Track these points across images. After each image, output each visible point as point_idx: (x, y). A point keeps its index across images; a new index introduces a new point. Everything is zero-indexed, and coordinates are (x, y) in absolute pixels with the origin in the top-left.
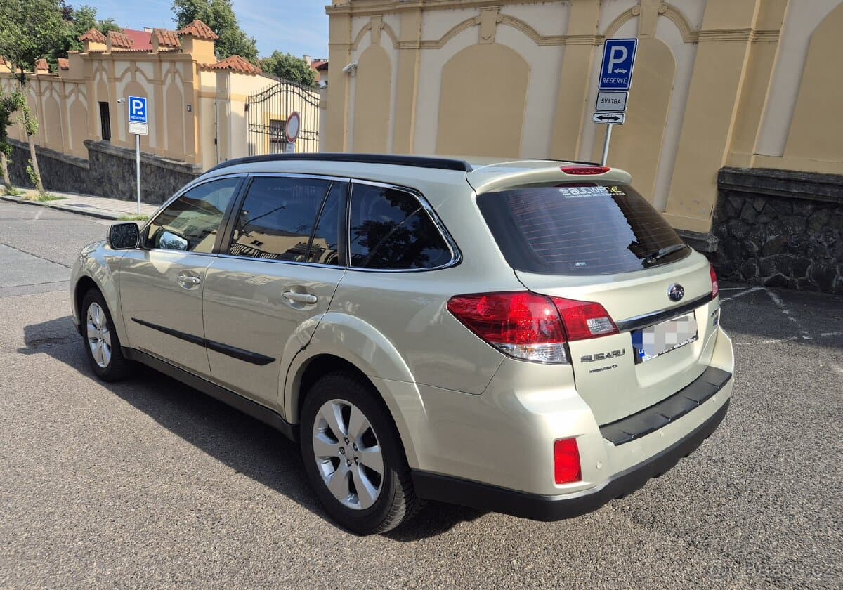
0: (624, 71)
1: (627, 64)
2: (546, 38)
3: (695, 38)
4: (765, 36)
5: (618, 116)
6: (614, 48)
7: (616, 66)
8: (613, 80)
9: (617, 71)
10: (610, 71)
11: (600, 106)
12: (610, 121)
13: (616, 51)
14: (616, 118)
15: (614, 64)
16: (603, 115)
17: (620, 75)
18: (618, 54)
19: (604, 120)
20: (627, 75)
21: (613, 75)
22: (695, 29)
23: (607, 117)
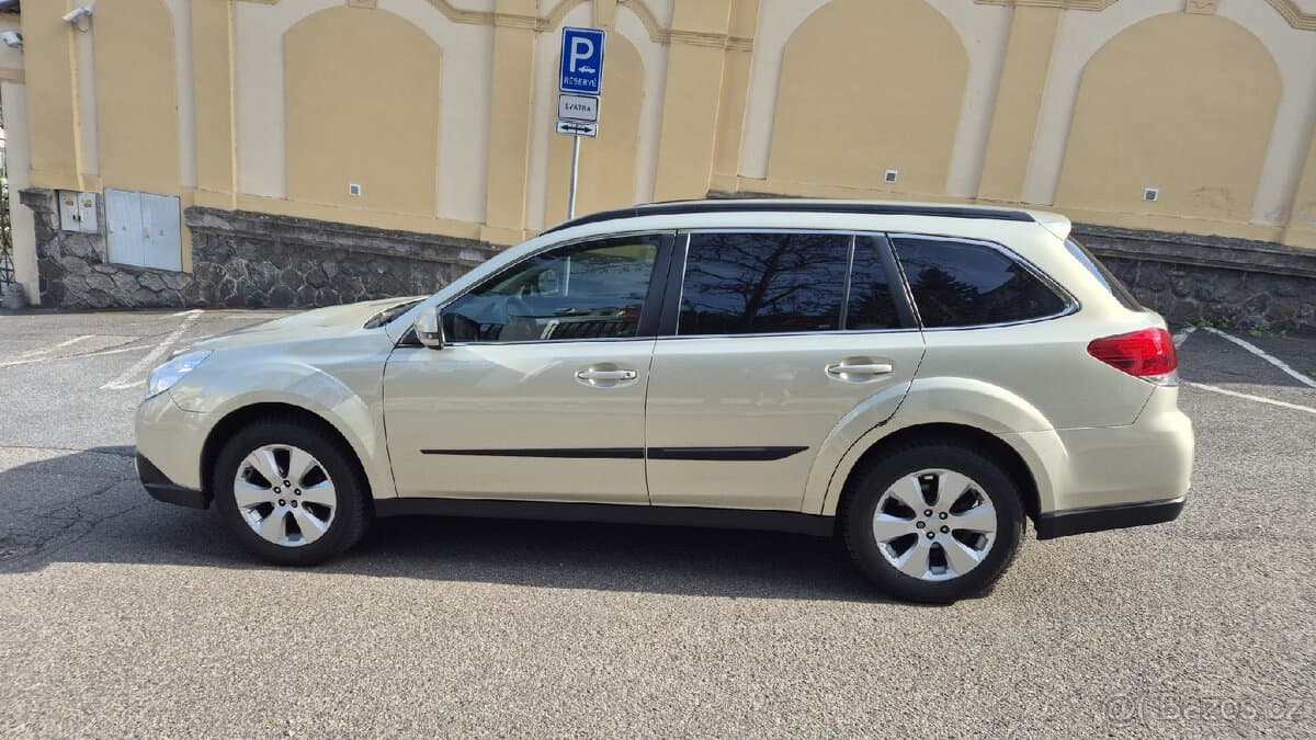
0: (592, 71)
1: (595, 62)
2: (464, 13)
3: (665, 37)
4: (737, 44)
5: (589, 127)
6: (576, 41)
7: (580, 63)
8: (578, 81)
9: (583, 70)
10: (572, 69)
11: (565, 113)
12: (579, 132)
13: (579, 45)
14: (587, 130)
15: (578, 60)
16: (569, 125)
17: (586, 76)
18: (582, 49)
19: (570, 131)
20: (596, 76)
21: (578, 74)
22: (664, 27)
23: (577, 127)
